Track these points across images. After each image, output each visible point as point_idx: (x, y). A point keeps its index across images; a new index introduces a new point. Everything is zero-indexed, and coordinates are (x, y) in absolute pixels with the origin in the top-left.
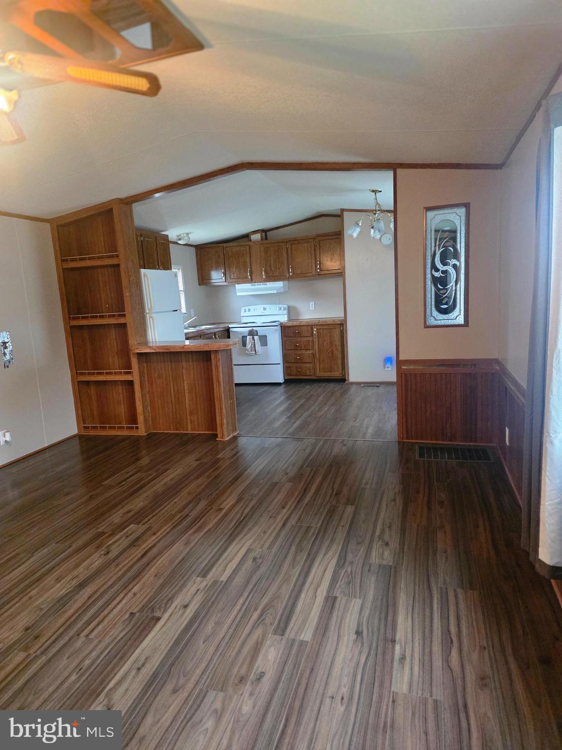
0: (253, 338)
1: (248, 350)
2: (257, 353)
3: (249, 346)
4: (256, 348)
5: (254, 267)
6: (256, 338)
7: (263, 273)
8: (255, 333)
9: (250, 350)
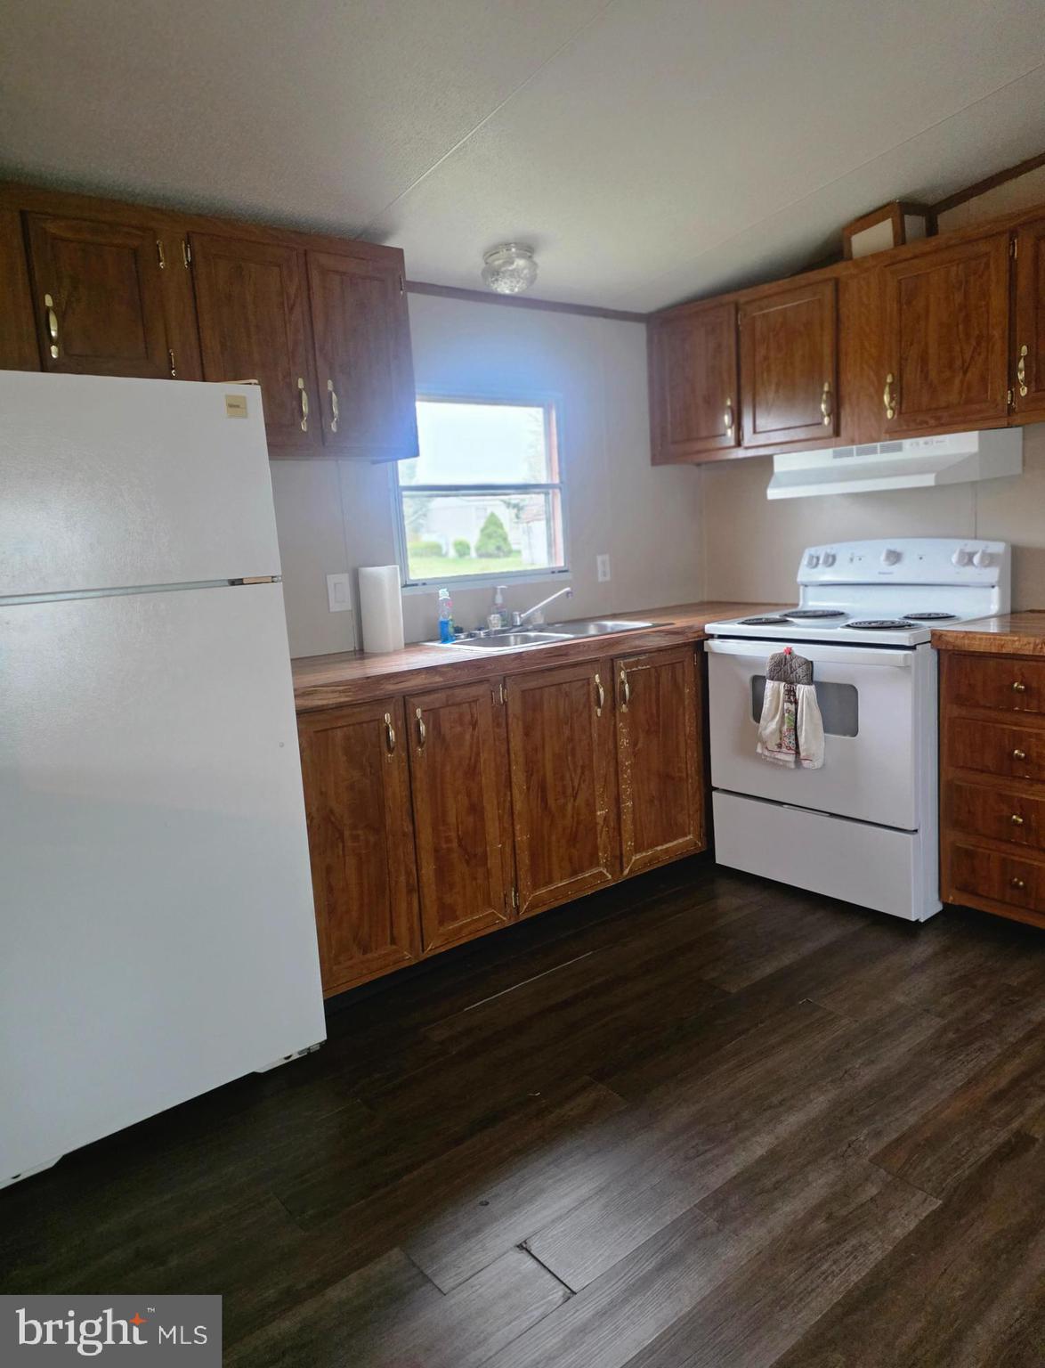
0: (791, 693)
1: (764, 743)
2: (806, 764)
3: (769, 726)
4: (802, 740)
5: (848, 376)
6: (804, 692)
7: (886, 398)
8: (800, 672)
9: (772, 745)
